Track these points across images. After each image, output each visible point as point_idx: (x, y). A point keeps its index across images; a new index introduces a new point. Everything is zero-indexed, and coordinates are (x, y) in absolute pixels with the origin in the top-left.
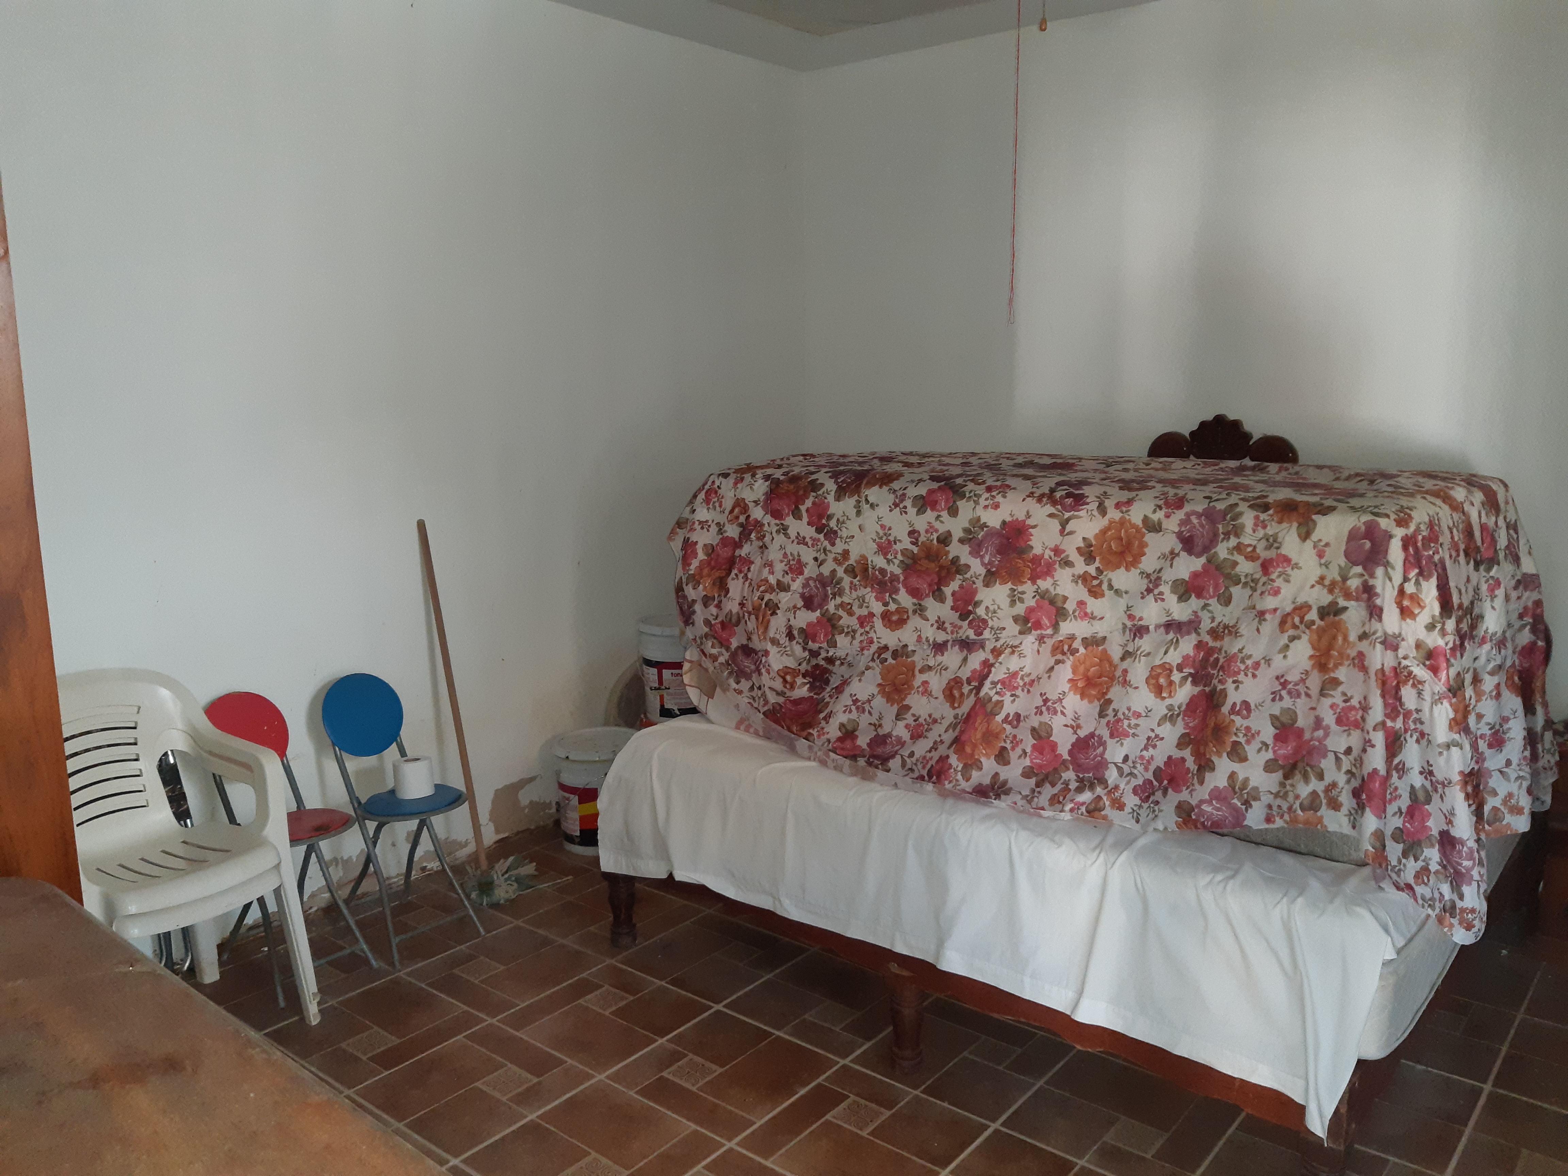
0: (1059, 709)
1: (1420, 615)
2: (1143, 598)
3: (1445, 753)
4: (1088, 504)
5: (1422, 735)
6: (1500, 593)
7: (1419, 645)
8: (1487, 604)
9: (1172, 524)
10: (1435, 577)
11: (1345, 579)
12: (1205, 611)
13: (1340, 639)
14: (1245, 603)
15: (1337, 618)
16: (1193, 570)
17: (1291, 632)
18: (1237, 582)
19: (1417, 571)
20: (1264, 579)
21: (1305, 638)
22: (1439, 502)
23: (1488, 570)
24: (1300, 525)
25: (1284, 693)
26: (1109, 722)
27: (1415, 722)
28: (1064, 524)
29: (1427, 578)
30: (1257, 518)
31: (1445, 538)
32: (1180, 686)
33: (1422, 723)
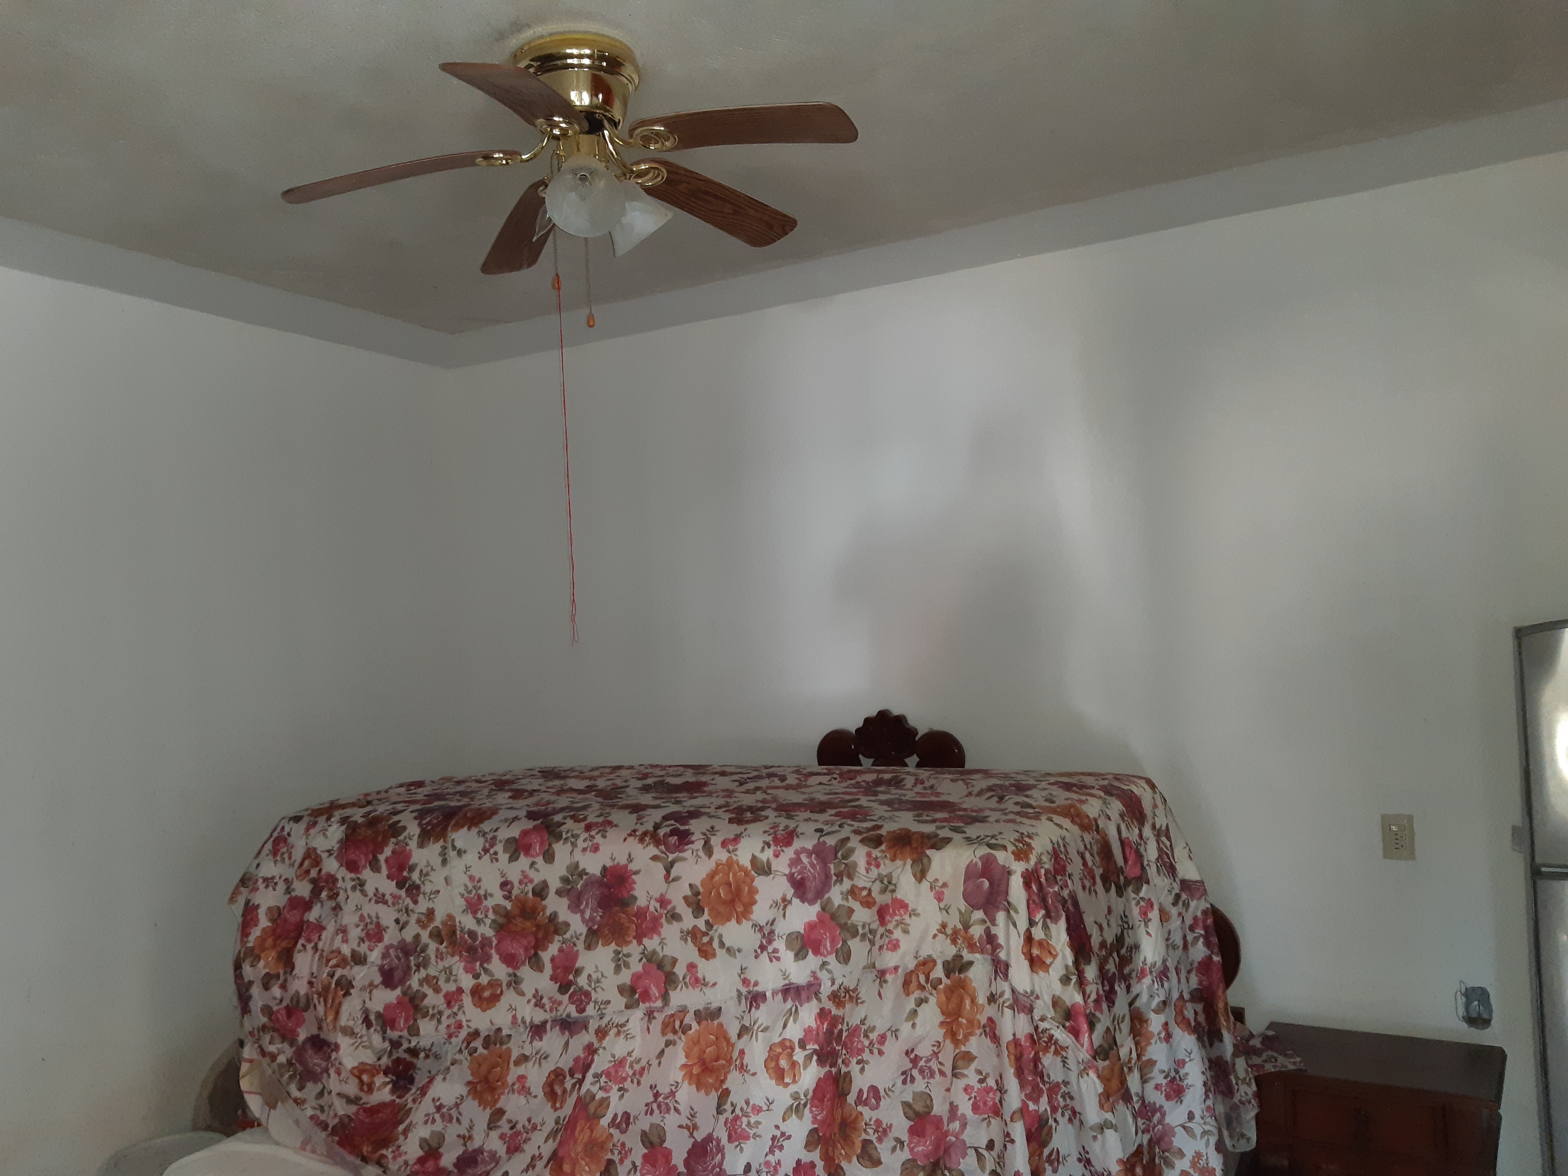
0: (671, 1105)
1: (1053, 965)
2: (756, 957)
3: (1099, 1136)
4: (692, 842)
5: (1074, 1112)
6: (1154, 915)
7: (1056, 1002)
8: (1142, 930)
9: (782, 865)
10: (1063, 919)
11: (966, 926)
12: (824, 971)
13: (968, 1002)
14: (864, 962)
15: (962, 976)
16: (806, 920)
17: (917, 994)
18: (855, 934)
19: (1043, 912)
20: (881, 930)
21: (933, 1000)
22: (1066, 823)
23: (1137, 891)
24: (914, 861)
25: (915, 1073)
26: (727, 1119)
27: (1063, 1097)
28: (669, 868)
29: (1056, 920)
30: (869, 855)
31: (1075, 867)
32: (805, 1068)
33: (1072, 1098)
